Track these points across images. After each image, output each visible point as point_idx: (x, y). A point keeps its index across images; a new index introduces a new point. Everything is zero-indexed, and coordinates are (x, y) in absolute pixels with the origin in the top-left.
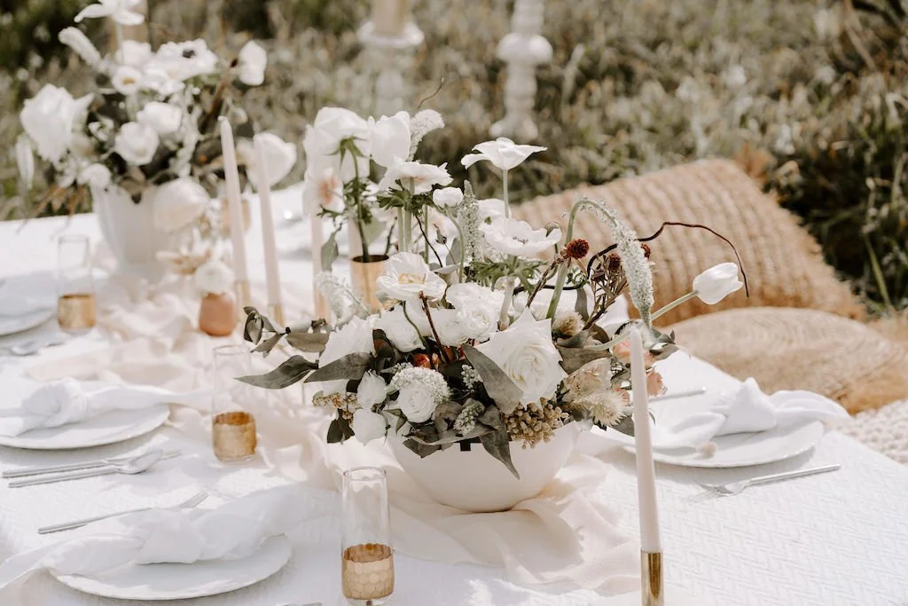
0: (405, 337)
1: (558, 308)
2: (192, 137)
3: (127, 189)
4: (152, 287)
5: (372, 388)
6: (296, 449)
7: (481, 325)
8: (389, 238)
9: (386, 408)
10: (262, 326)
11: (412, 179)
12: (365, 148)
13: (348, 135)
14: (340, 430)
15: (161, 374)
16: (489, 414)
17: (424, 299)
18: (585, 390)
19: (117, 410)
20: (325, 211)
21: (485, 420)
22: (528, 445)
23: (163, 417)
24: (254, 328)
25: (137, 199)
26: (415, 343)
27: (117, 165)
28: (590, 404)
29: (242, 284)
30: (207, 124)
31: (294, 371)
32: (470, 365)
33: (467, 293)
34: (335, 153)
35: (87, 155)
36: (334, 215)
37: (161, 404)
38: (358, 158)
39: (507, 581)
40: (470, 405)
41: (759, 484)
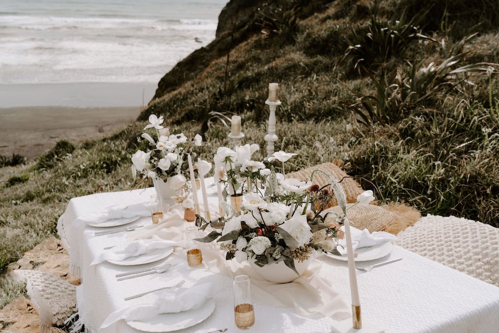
0: (252, 223)
1: (307, 210)
2: (181, 162)
3: (162, 178)
4: (171, 207)
5: (241, 242)
6: (215, 261)
7: (280, 218)
8: (242, 188)
9: (247, 250)
10: (202, 220)
11: (251, 167)
12: (234, 160)
13: (228, 155)
14: (230, 256)
15: (171, 236)
16: (286, 251)
17: (259, 209)
18: (318, 239)
19: (157, 249)
20: (222, 181)
21: (285, 254)
22: (301, 261)
23: (171, 251)
24: (199, 222)
25: (165, 181)
26: (256, 225)
27: (159, 171)
28: (321, 245)
29: (197, 205)
30: (185, 158)
31: (213, 236)
32: (278, 233)
33: (274, 206)
34: (224, 162)
35: (150, 169)
36: (225, 182)
37: (171, 246)
38: (232, 163)
39: (296, 314)
40: (279, 248)
41: (376, 267)
